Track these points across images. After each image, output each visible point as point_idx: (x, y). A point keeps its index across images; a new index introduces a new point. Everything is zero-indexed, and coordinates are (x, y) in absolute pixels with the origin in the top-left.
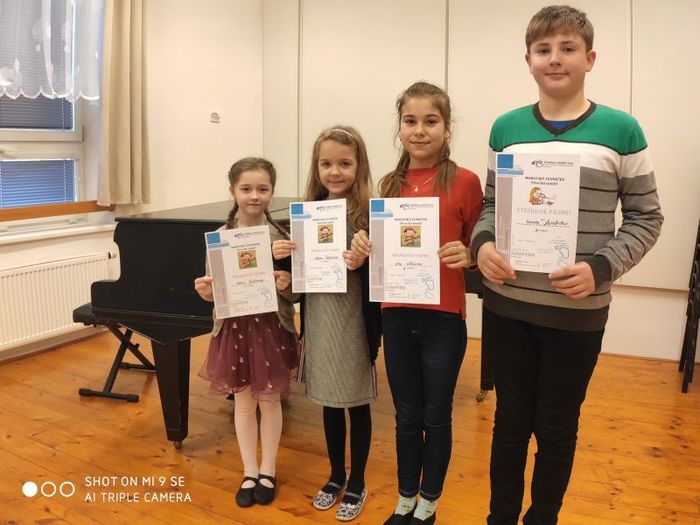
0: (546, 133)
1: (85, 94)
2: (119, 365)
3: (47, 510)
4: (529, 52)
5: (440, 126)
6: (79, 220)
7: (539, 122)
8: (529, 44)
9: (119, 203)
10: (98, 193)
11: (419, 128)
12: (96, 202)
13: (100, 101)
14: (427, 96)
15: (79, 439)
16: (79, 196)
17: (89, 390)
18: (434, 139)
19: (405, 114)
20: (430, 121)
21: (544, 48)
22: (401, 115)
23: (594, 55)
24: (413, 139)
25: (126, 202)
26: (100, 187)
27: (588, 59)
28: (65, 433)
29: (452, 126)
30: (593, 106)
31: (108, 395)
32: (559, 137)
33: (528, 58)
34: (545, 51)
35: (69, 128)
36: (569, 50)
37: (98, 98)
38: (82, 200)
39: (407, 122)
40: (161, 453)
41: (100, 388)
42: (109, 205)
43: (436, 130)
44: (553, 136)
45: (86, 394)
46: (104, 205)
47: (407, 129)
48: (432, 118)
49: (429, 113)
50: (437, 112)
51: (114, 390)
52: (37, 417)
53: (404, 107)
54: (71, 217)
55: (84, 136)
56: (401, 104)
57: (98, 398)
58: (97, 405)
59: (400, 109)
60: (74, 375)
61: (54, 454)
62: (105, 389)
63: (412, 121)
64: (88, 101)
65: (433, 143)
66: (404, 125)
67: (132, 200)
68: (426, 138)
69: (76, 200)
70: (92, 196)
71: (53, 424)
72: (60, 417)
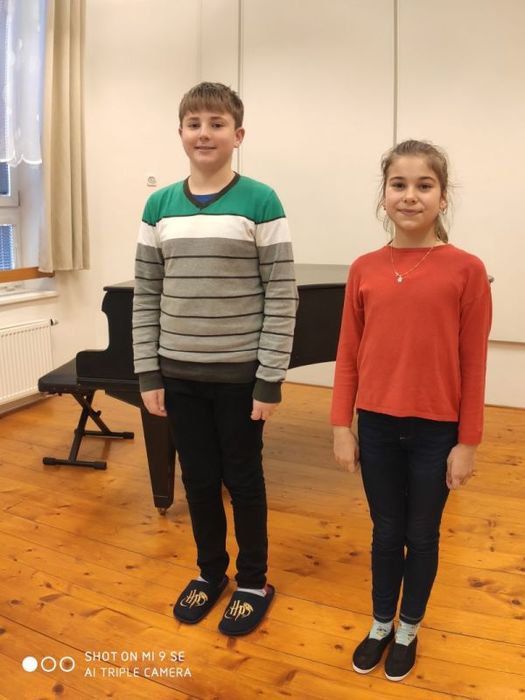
0: (192, 207)
1: (27, 158)
2: (81, 433)
3: (49, 586)
4: (181, 125)
5: (435, 192)
6: (17, 287)
7: (187, 196)
8: (181, 118)
9: (60, 269)
10: (39, 260)
11: (410, 192)
12: (37, 268)
13: (41, 166)
14: (421, 154)
15: (58, 510)
16: (16, 263)
17: (54, 459)
18: (427, 207)
19: (392, 175)
20: (423, 186)
21: (195, 122)
22: (386, 179)
23: (243, 132)
24: (402, 205)
25: (68, 268)
26: (42, 253)
27: (237, 136)
28: (39, 504)
29: (450, 193)
30: (237, 177)
31: (74, 463)
32: (204, 210)
33: (181, 132)
34: (196, 126)
35: (5, 193)
36: (218, 126)
37: (40, 161)
38: (20, 267)
39: (394, 185)
40: (147, 521)
41: (65, 456)
42: (51, 271)
43: (432, 196)
44: (198, 210)
45: (49, 462)
46: (47, 271)
47: (394, 195)
48: (427, 181)
49: (423, 174)
50: (432, 175)
51: (79, 458)
52: (7, 490)
53: (390, 168)
54: (9, 285)
55: (20, 202)
56: (387, 165)
57: (63, 467)
58: (64, 473)
59: (386, 171)
60: (30, 444)
61: (37, 527)
62: (70, 458)
63: (400, 185)
64: (28, 165)
65: (426, 212)
66: (389, 189)
67: (74, 266)
68: (418, 206)
69: (13, 267)
70: (31, 262)
71: (26, 495)
72: (31, 488)
